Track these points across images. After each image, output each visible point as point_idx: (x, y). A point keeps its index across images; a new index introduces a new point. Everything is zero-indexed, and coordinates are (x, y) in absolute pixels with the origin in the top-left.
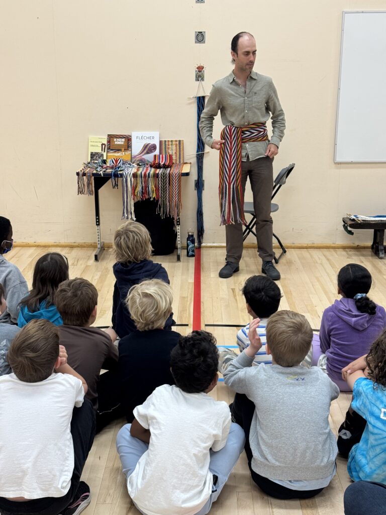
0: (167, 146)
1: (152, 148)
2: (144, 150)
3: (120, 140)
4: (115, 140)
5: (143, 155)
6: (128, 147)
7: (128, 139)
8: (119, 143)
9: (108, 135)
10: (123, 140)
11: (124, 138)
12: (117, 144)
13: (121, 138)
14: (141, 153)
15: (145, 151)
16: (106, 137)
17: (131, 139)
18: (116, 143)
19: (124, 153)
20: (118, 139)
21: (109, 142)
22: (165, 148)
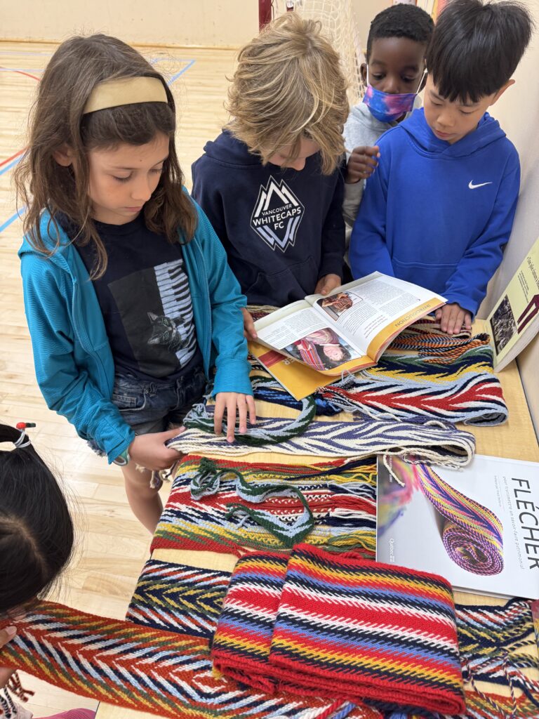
1: (472, 549)
2: (462, 508)
5: (428, 495)
14: (437, 487)
15: (451, 510)
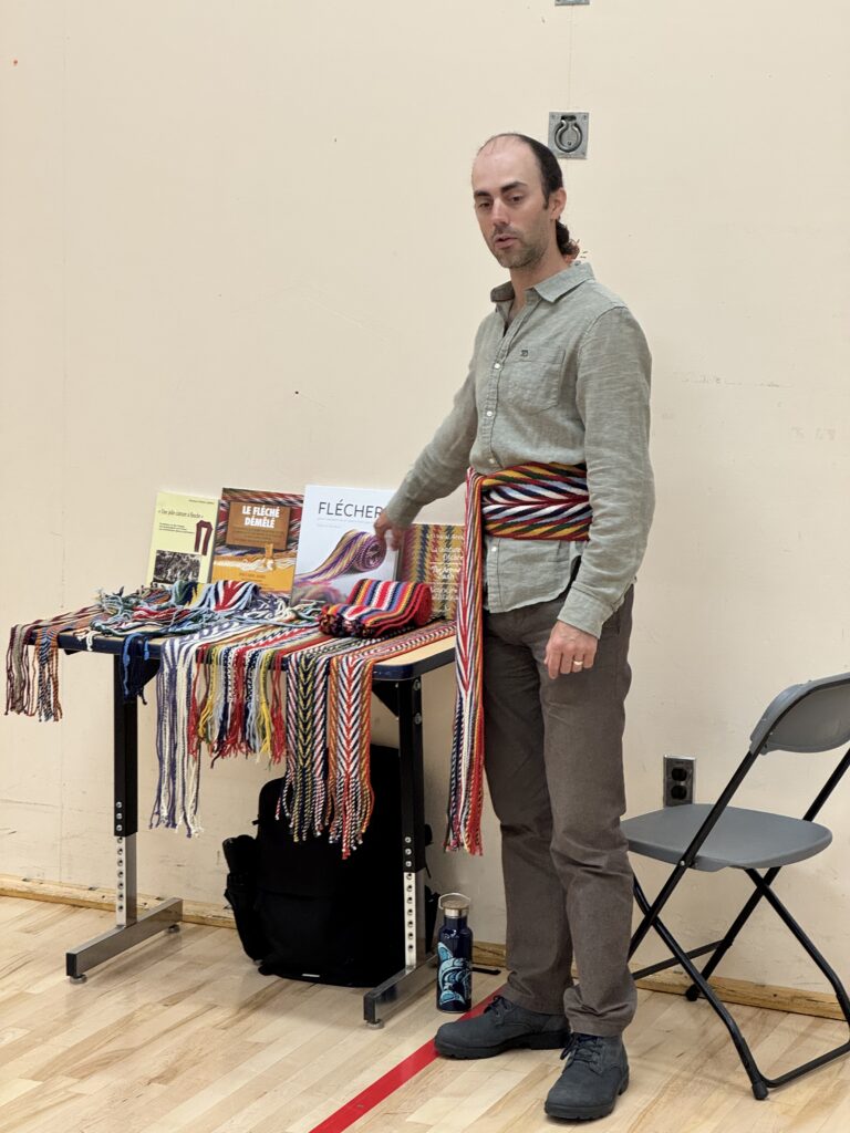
0: (430, 548)
1: (370, 554)
2: (342, 555)
3: (263, 511)
4: (246, 510)
5: (334, 577)
6: (289, 542)
7: (292, 510)
8: (258, 523)
9: (225, 490)
10: (275, 512)
11: (279, 504)
12: (250, 529)
13: (268, 504)
16: (217, 497)
17: (301, 509)
18: (249, 522)
19: (270, 562)
20: (256, 510)
21: (223, 516)
22: (423, 555)
